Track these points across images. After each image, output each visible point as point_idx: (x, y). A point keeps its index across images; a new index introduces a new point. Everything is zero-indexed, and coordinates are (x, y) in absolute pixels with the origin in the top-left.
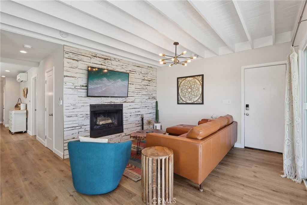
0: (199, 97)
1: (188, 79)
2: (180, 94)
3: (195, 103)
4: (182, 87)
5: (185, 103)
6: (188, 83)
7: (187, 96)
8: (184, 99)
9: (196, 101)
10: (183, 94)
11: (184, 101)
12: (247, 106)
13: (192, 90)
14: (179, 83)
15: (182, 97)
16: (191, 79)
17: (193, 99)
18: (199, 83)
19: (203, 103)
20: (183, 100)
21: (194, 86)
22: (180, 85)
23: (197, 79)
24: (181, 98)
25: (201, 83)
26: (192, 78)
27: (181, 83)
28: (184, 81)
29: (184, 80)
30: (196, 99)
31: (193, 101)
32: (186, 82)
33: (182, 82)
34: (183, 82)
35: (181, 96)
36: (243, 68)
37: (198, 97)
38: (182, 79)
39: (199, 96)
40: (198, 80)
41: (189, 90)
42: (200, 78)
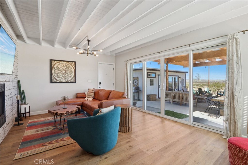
0: (72, 78)
1: (63, 62)
2: (54, 74)
3: (69, 82)
4: (55, 69)
5: (59, 82)
6: (62, 66)
7: (61, 76)
8: (57, 79)
9: (70, 80)
10: (57, 74)
11: (58, 80)
12: (100, 83)
13: (66, 72)
14: (53, 64)
15: (55, 77)
16: (65, 63)
17: (67, 79)
18: (72, 68)
19: (75, 82)
20: (56, 80)
21: (68, 69)
22: (53, 66)
23: (70, 64)
24: (54, 77)
25: (74, 67)
26: (66, 63)
27: (55, 65)
28: (58, 63)
29: (57, 63)
30: (70, 79)
31: (67, 81)
32: (60, 64)
33: (56, 64)
34: (57, 64)
35: (55, 76)
36: (98, 63)
37: (71, 78)
38: (56, 62)
39: (73, 77)
40: (72, 65)
41: (64, 72)
42: (73, 64)
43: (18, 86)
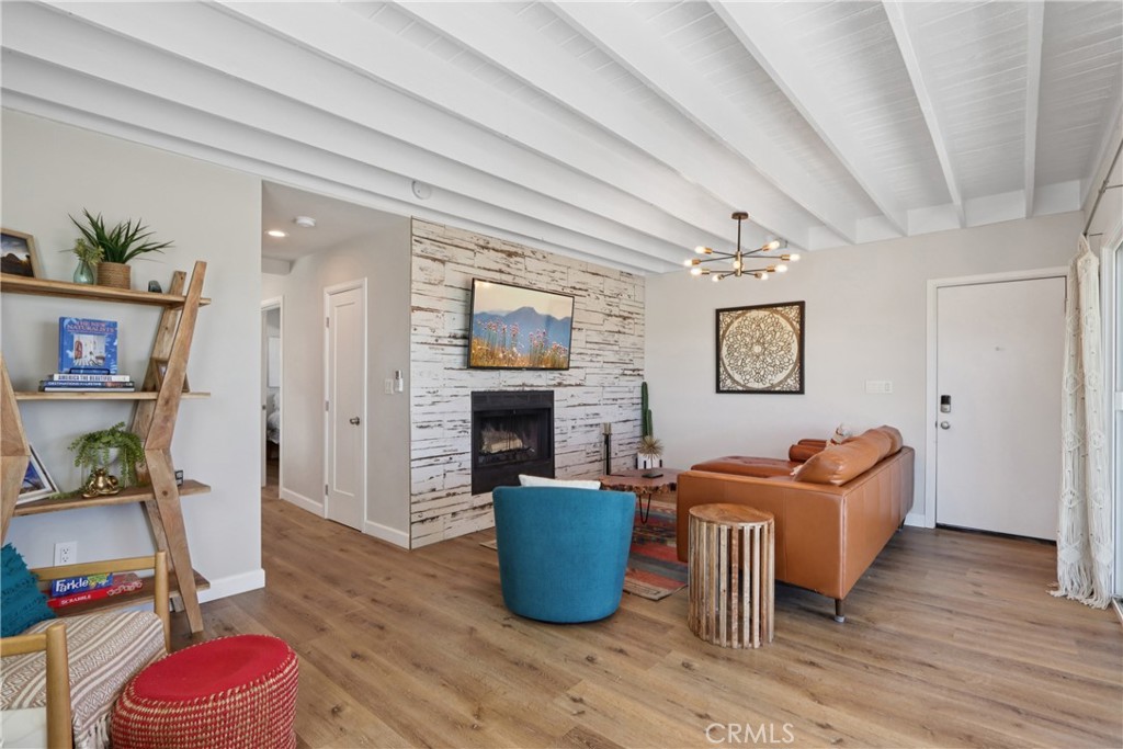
0: (788, 371)
1: (754, 313)
2: (726, 361)
3: (777, 389)
4: (731, 340)
5: (740, 388)
6: (754, 326)
7: (748, 369)
8: (737, 377)
9: (781, 382)
10: (737, 360)
11: (738, 383)
12: (945, 400)
13: (766, 349)
14: (723, 326)
15: (731, 373)
16: (762, 313)
17: (770, 377)
18: (788, 330)
19: (801, 391)
20: (734, 381)
21: (774, 337)
22: (725, 332)
23: (782, 315)
24: (727, 372)
25: (798, 326)
26: (767, 313)
27: (729, 325)
28: (740, 319)
29: (737, 318)
30: (781, 376)
31: (768, 385)
32: (747, 322)
33: (732, 322)
34: (736, 324)
35: (729, 368)
36: (931, 284)
37: (785, 373)
38: (733, 314)
39: (791, 367)
40: (788, 319)
41: (757, 349)
42: (793, 312)
43: (642, 398)
